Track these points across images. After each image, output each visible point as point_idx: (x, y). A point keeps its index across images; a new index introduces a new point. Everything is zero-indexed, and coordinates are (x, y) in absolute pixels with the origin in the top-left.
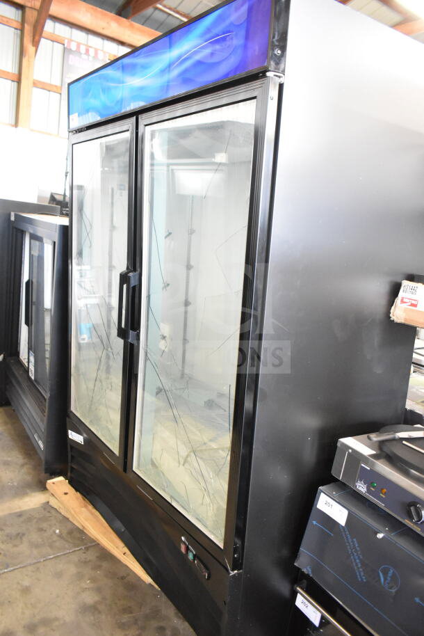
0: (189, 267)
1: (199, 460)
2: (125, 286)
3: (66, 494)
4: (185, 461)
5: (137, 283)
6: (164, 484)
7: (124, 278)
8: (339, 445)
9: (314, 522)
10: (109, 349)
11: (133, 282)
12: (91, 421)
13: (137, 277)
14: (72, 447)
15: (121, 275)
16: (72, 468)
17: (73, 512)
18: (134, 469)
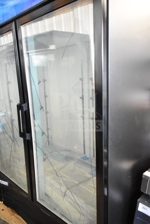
0: (46, 96)
1: (73, 195)
2: (20, 111)
3: (3, 210)
4: (65, 195)
5: (27, 109)
6: (55, 206)
7: (19, 107)
8: (143, 177)
9: (138, 218)
10: (16, 142)
11: (25, 109)
12: (11, 176)
13: (26, 106)
14: (3, 188)
15: (17, 105)
16: (4, 197)
17: (8, 219)
18: (37, 200)
